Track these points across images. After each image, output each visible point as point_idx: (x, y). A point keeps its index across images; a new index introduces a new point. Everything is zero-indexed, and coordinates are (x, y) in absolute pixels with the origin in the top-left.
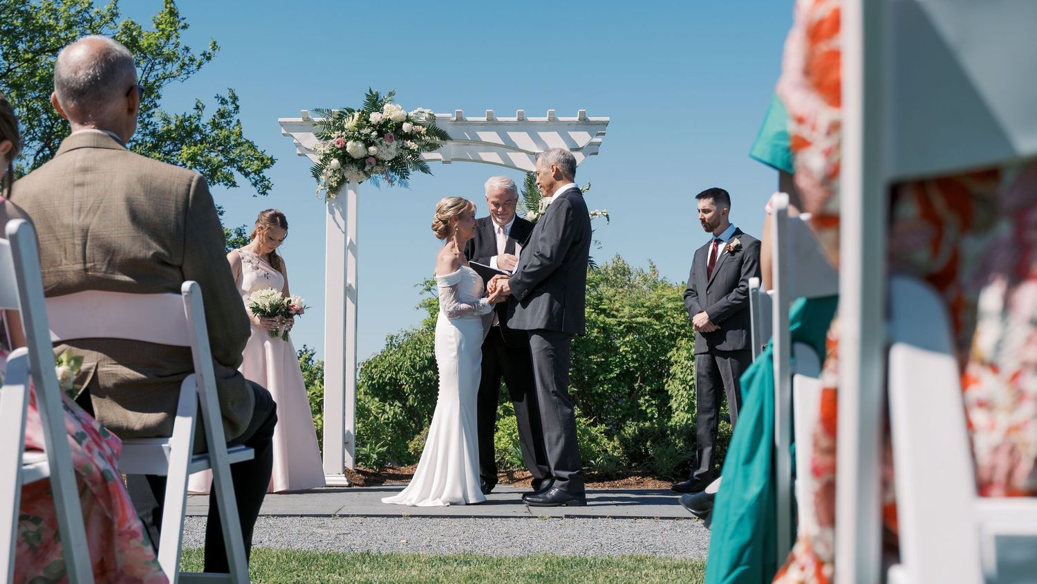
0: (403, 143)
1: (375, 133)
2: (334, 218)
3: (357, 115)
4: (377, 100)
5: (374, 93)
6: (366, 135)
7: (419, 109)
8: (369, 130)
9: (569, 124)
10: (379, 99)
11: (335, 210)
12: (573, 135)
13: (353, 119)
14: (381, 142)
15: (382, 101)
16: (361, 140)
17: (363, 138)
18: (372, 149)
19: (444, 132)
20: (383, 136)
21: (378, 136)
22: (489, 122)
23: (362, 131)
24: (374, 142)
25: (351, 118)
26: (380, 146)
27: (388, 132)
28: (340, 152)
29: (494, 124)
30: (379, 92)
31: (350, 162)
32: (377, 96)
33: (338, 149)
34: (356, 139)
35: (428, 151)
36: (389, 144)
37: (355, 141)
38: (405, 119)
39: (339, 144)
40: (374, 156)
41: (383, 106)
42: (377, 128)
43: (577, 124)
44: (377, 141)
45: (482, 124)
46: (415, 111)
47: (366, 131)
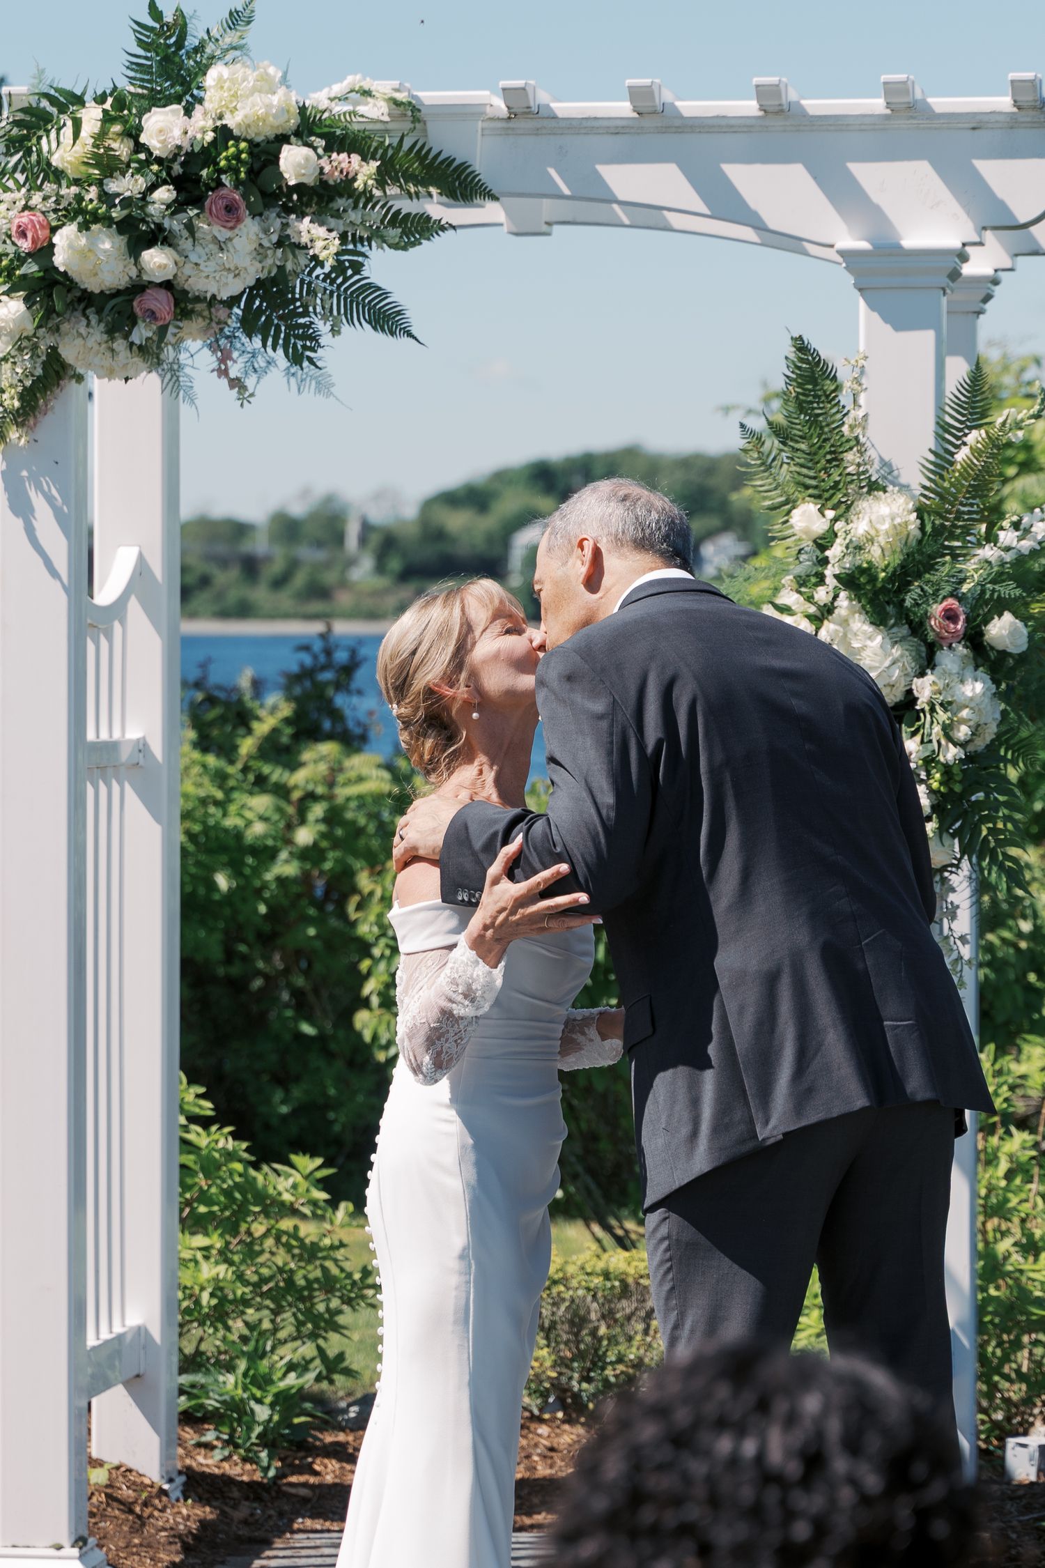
0: (285, 226)
1: (164, 194)
2: (30, 531)
3: (91, 116)
4: (180, 44)
5: (169, 18)
6: (127, 202)
7: (350, 79)
8: (141, 183)
9: (977, 123)
10: (191, 42)
11: (32, 494)
12: (992, 171)
13: (76, 135)
14: (190, 227)
15: (199, 49)
16: (107, 221)
17: (116, 214)
18: (156, 260)
19: (464, 166)
20: (198, 202)
21: (177, 207)
22: (648, 122)
23: (113, 186)
24: (160, 227)
25: (68, 131)
26: (186, 244)
27: (220, 184)
28: (31, 268)
29: (665, 130)
30: (187, 11)
31: (71, 306)
32: (180, 26)
33: (20, 259)
34: (88, 220)
35: (395, 247)
36: (222, 233)
37: (85, 227)
38: (294, 122)
39: (23, 234)
40: (168, 285)
41: (203, 69)
42: (177, 169)
43: (1011, 123)
44: (175, 225)
45: (615, 128)
46: (338, 89)
47: (127, 185)
